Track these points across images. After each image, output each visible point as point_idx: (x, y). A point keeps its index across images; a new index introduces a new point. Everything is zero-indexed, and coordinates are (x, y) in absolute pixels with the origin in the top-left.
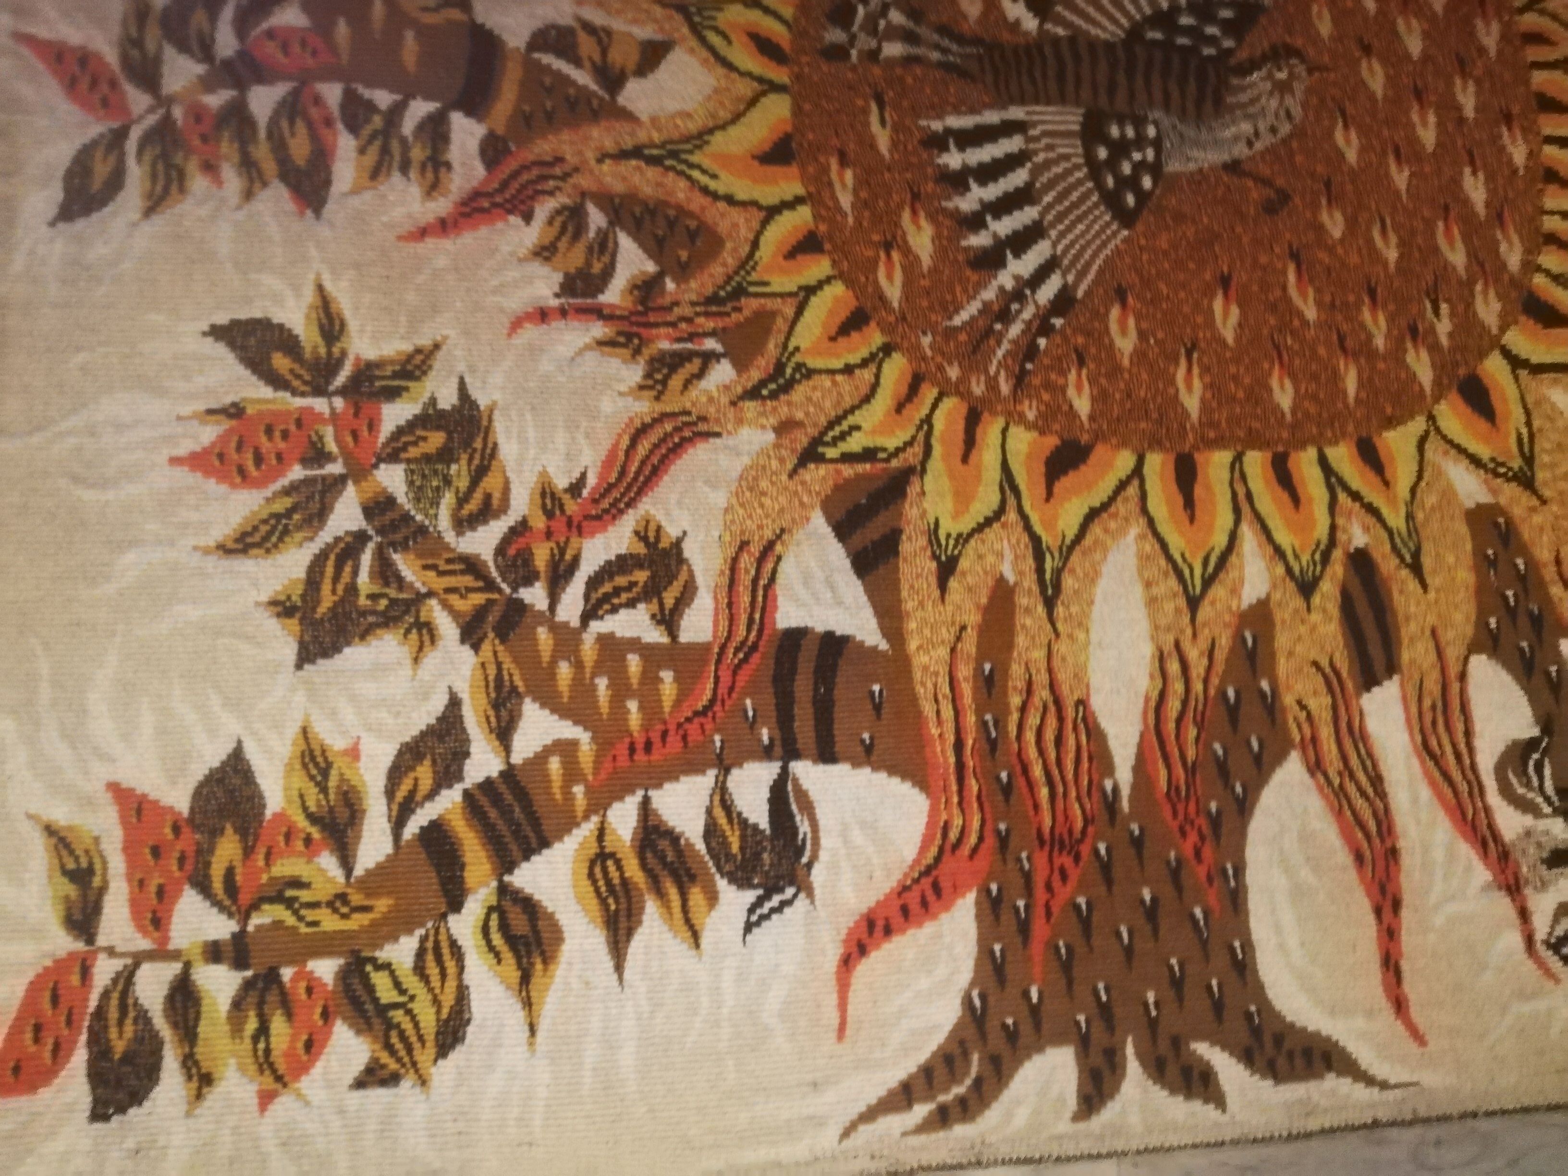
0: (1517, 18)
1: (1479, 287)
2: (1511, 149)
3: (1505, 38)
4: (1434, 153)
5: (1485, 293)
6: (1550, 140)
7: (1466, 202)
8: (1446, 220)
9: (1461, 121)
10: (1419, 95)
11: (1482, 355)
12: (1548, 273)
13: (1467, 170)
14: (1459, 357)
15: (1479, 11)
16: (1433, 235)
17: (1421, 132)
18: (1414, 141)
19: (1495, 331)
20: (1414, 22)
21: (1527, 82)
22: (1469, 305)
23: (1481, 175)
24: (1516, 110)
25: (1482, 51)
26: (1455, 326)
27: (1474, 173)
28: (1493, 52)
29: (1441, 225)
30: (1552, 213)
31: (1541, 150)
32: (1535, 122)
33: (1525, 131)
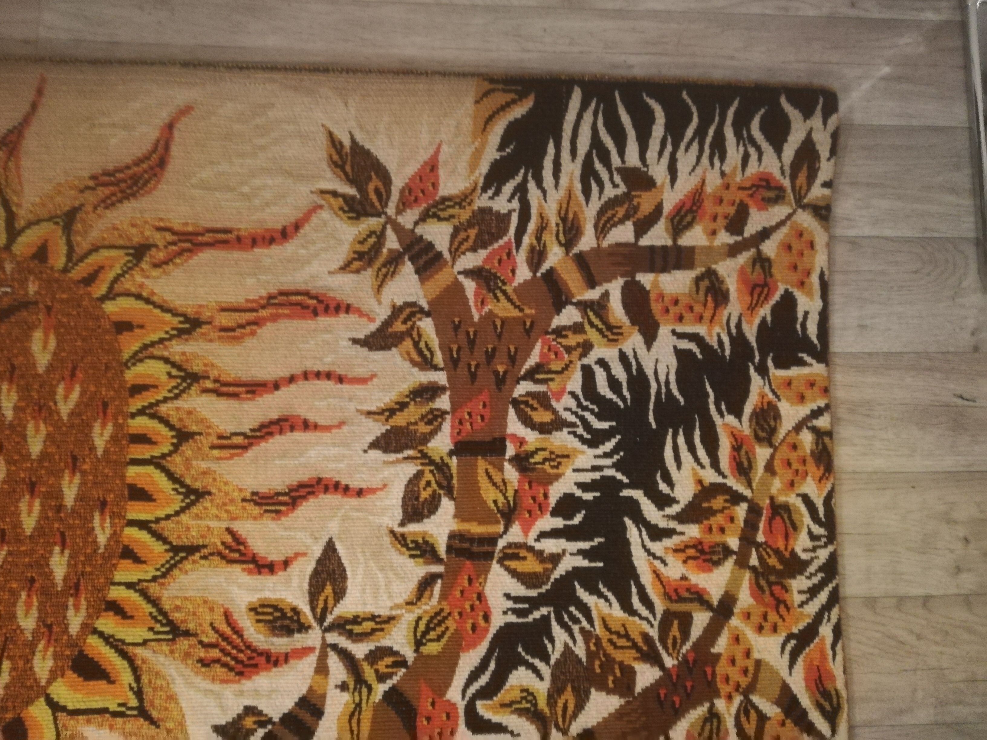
0: (130, 422)
1: (41, 646)
2: (98, 530)
3: (114, 439)
4: (31, 537)
5: (46, 650)
6: (132, 523)
7: (49, 576)
8: (30, 590)
9: (60, 508)
10: (32, 488)
11: (29, 702)
12: (101, 635)
13: (57, 549)
14: (10, 704)
15: (101, 414)
16: (14, 604)
17: (24, 517)
18: (17, 525)
19: (43, 683)
20: (42, 427)
21: (123, 477)
22: (28, 661)
23: (67, 552)
24: (110, 497)
25: (93, 449)
26: (13, 678)
27: (62, 552)
28: (100, 452)
29: (24, 595)
30: (119, 584)
31: (122, 531)
32: (124, 508)
33: (113, 516)
